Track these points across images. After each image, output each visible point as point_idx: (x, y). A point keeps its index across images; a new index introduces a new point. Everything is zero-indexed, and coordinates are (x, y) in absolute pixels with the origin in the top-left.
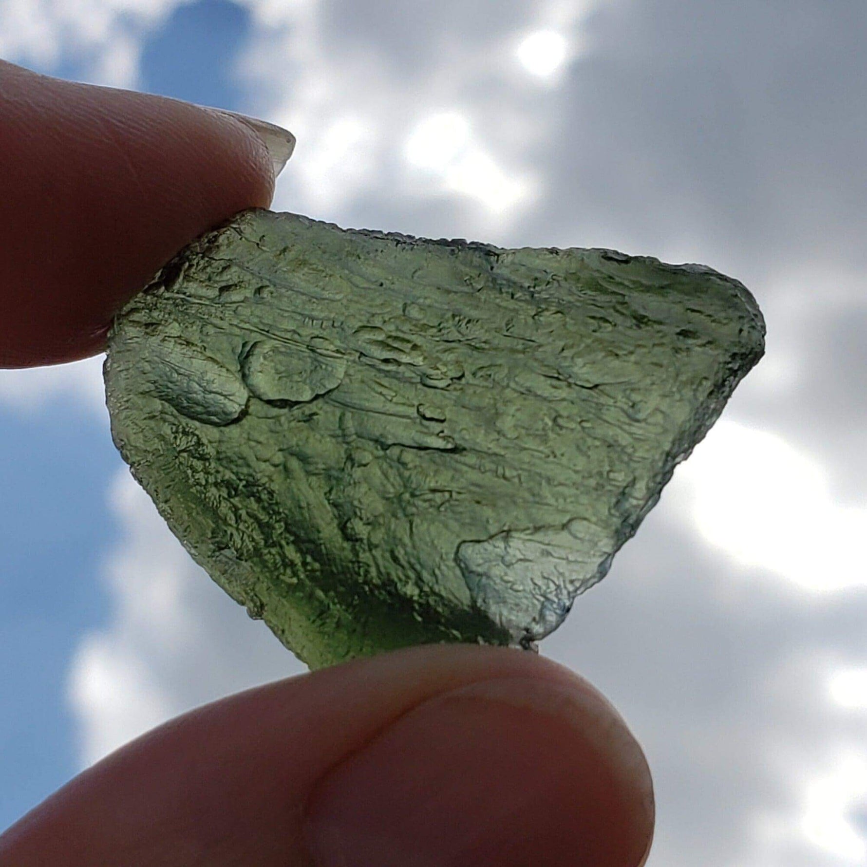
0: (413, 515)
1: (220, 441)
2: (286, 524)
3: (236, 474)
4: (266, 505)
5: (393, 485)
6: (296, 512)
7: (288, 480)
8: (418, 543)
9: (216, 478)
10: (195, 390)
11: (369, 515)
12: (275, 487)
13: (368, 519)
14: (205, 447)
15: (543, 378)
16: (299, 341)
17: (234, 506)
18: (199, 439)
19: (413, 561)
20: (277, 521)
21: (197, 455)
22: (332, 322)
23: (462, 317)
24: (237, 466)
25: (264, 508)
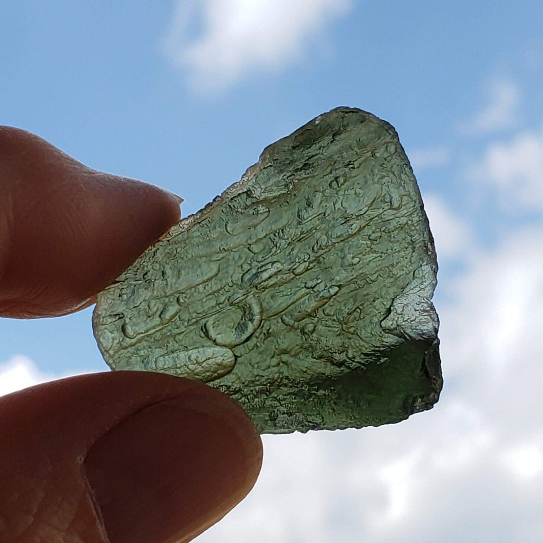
0: (355, 331)
1: (239, 378)
2: (307, 384)
3: (261, 384)
4: (291, 384)
5: (335, 327)
6: (305, 375)
7: (289, 366)
8: (367, 340)
9: (253, 394)
10: (194, 368)
11: (337, 348)
12: (286, 374)
13: (339, 350)
14: (232, 387)
15: (341, 226)
16: (224, 306)
17: (273, 397)
18: (226, 386)
19: (372, 349)
20: (302, 387)
21: (232, 393)
22: (227, 285)
23: (278, 232)
24: (257, 381)
25: (291, 387)
